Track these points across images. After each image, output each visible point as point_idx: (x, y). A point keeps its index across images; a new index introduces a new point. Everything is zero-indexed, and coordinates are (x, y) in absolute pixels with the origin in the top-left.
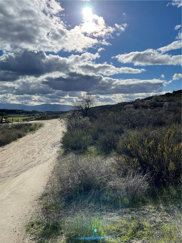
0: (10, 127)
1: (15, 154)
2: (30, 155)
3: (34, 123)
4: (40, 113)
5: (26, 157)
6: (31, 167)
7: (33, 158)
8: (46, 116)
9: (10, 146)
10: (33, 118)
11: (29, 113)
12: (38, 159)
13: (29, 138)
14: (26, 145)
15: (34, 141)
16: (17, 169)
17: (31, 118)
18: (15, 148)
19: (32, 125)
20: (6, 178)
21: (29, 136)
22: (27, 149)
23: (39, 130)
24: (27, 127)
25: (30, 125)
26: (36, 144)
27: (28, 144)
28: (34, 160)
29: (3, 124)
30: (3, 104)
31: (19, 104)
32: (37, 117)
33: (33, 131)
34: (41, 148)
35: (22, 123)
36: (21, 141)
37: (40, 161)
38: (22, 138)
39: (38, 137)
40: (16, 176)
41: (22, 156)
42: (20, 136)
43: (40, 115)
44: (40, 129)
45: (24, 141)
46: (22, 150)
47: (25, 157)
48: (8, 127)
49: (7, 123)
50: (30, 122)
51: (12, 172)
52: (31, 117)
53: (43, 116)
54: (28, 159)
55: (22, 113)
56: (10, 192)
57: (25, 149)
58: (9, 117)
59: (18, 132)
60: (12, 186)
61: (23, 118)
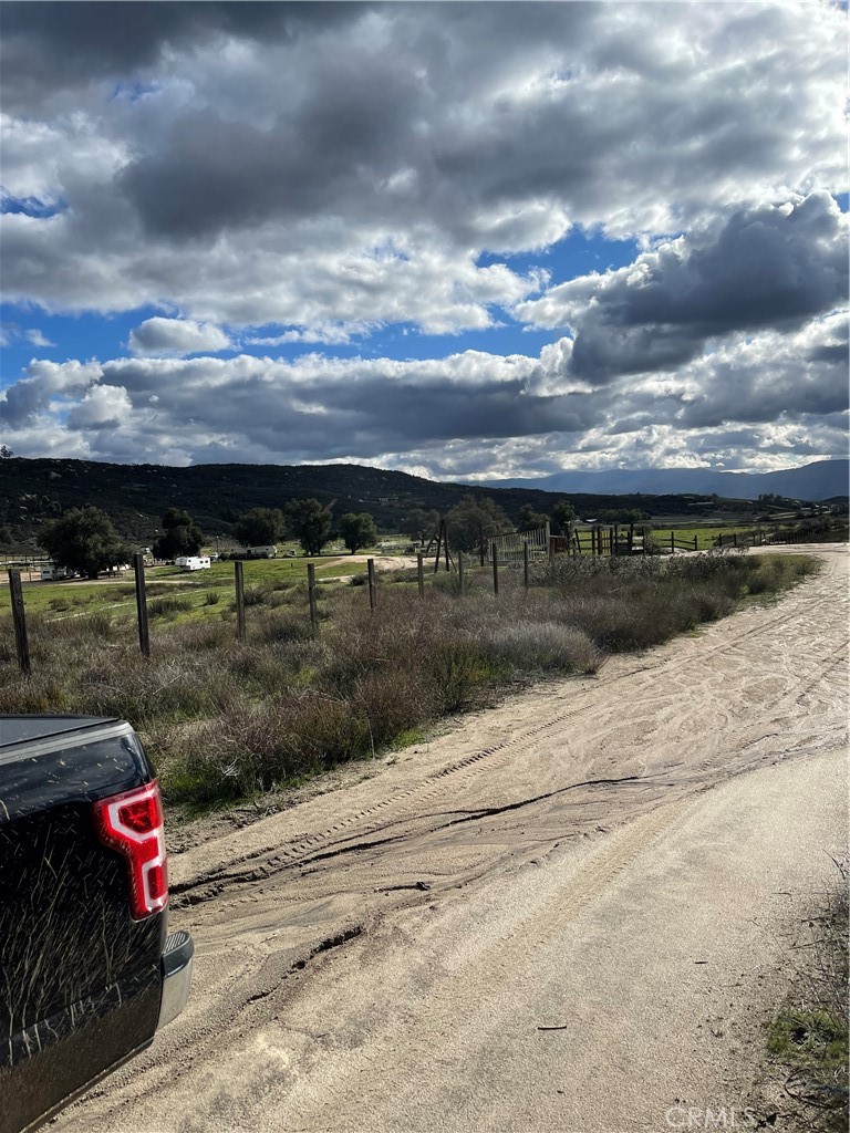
0: (663, 569)
1: (693, 692)
2: (761, 706)
3: (770, 556)
4: (796, 508)
5: (741, 714)
6: (771, 759)
7: (776, 720)
8: (832, 521)
9: (666, 652)
10: (761, 532)
11: (745, 510)
12: (800, 728)
13: (752, 627)
14: (736, 658)
15: (776, 642)
16: (703, 756)
17: (754, 534)
18: (688, 665)
19: (759, 565)
20: (661, 788)
21: (749, 617)
22: (744, 673)
23: (795, 590)
24: (737, 572)
25: (754, 562)
26: (786, 658)
27: (744, 652)
28: (779, 728)
29: (636, 558)
30: (634, 472)
31: (699, 470)
32: (782, 527)
33: (768, 594)
34: (813, 676)
35: (714, 554)
36: (715, 634)
37: (810, 739)
38: (719, 623)
39: (794, 622)
40: (704, 790)
41: (722, 705)
42: (709, 615)
43: (800, 517)
44: (802, 586)
45: (728, 638)
46: (720, 676)
47: (736, 710)
48: (655, 573)
49: (651, 554)
50: (753, 551)
51: (684, 769)
52: (754, 529)
53: (816, 522)
54: (749, 722)
55: (713, 507)
56: (682, 850)
57: (734, 673)
58: (657, 528)
59: (700, 593)
60: (688, 829)
61: (717, 532)
